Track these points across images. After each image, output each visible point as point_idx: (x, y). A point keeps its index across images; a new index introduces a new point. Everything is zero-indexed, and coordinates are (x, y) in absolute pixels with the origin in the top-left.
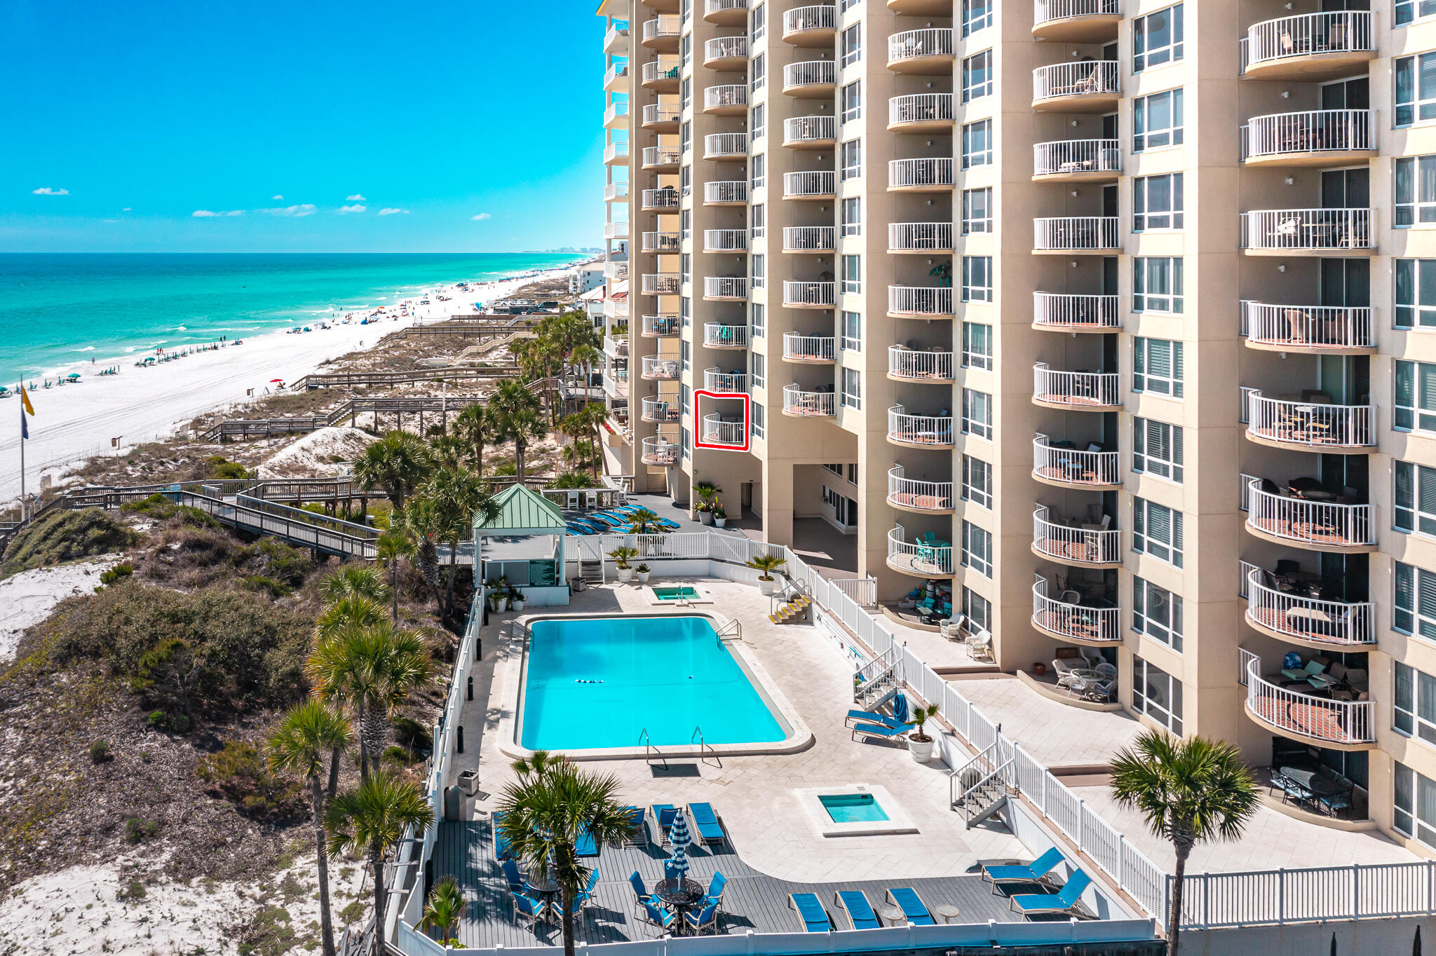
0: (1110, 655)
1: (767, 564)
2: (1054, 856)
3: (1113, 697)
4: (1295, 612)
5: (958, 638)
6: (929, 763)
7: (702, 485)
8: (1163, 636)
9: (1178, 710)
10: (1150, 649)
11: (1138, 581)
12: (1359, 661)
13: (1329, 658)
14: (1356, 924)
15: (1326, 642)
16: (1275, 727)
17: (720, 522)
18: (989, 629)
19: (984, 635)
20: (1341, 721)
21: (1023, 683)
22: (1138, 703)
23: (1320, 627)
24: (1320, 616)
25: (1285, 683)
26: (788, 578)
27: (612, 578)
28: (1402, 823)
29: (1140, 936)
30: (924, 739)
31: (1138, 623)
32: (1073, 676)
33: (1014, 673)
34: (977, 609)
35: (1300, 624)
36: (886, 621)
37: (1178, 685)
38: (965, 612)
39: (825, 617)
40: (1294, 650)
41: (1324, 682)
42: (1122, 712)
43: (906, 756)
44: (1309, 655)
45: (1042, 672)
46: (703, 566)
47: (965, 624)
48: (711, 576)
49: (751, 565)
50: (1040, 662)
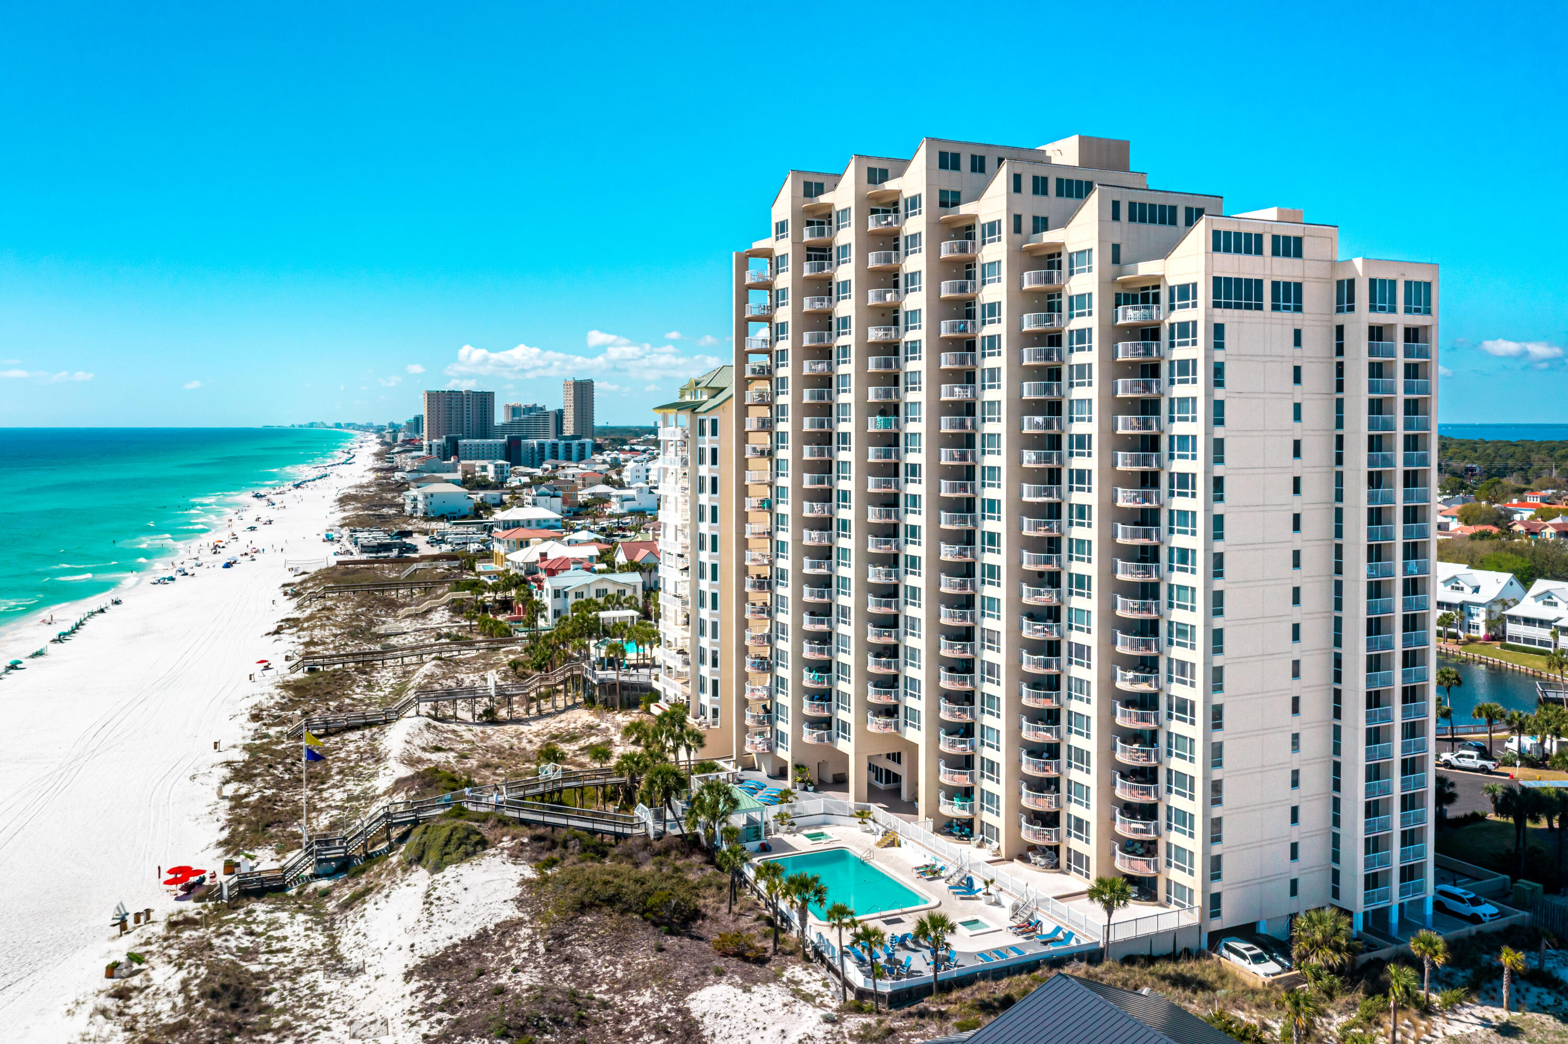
0: (1056, 849)
1: (863, 815)
2: (1058, 929)
3: (1057, 866)
4: (1133, 826)
5: (980, 846)
6: (991, 904)
7: (797, 767)
8: (1081, 838)
9: (1088, 869)
10: (1075, 844)
11: (1069, 816)
12: (1154, 843)
13: (1142, 842)
14: (1158, 934)
15: (1144, 837)
16: (1127, 871)
17: (810, 788)
18: (998, 840)
19: (995, 844)
20: (1148, 866)
21: (1017, 863)
22: (1069, 867)
23: (1143, 831)
24: (1142, 827)
25: (1128, 853)
26: (874, 821)
27: (777, 831)
28: (1169, 900)
29: (1095, 947)
30: (988, 894)
31: (1069, 833)
32: (1038, 859)
33: (1012, 860)
34: (990, 832)
35: (1136, 831)
36: (941, 840)
37: (1088, 858)
38: (982, 833)
39: (909, 842)
40: (1130, 840)
41: (1141, 851)
42: (1062, 872)
43: (981, 903)
44: (1134, 842)
45: (1024, 858)
46: (821, 819)
47: (983, 840)
48: (826, 823)
49: (851, 816)
50: (1024, 854)
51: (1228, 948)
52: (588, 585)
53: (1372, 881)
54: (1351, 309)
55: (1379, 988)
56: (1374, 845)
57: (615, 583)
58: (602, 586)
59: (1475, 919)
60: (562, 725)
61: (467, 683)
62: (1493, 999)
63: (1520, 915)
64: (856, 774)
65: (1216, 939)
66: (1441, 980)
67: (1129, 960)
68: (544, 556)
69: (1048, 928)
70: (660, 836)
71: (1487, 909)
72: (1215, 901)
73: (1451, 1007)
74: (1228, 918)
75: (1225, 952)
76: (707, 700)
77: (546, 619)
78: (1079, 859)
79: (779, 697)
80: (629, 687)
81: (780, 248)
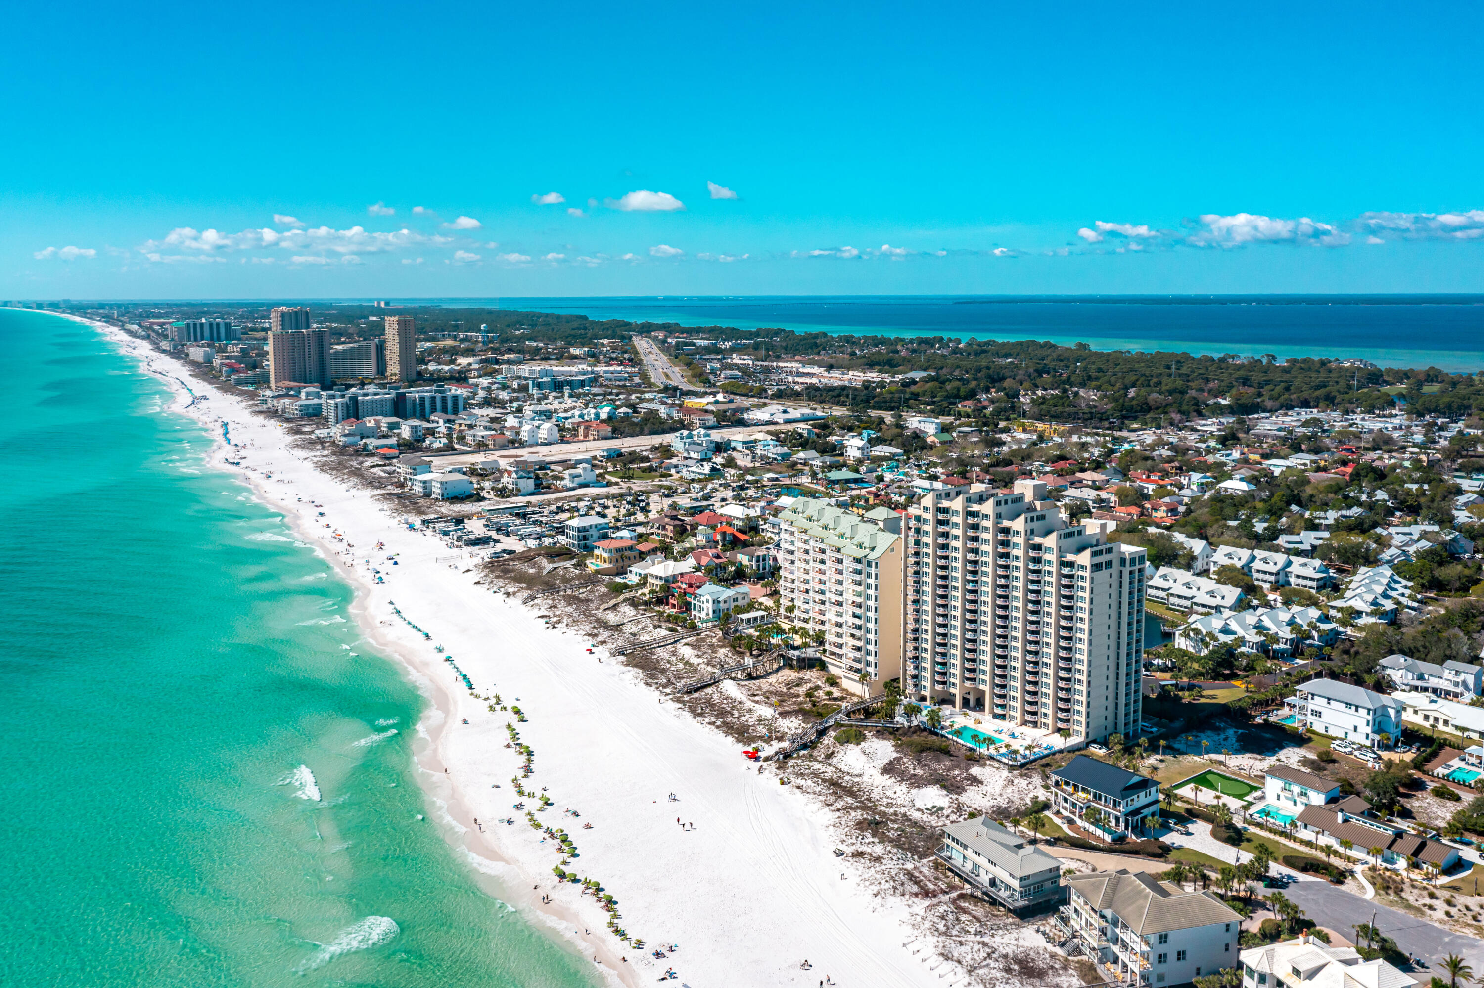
0: (1037, 722)
2: (1049, 745)
3: (1038, 727)
4: (1063, 714)
8: (1045, 718)
9: (1048, 727)
10: (1044, 720)
12: (1069, 719)
14: (1075, 744)
16: (1061, 727)
20: (1067, 725)
21: (1024, 727)
22: (1042, 727)
24: (1066, 714)
28: (1075, 734)
29: (1061, 749)
30: (1021, 737)
31: (1042, 717)
32: (1032, 725)
33: (1021, 726)
36: (997, 720)
37: (1048, 724)
39: (984, 721)
45: (1025, 725)
50: (1025, 723)
52: (729, 597)
53: (1126, 725)
55: (1132, 753)
56: (1127, 715)
58: (736, 596)
59: (1151, 732)
60: (784, 678)
62: (1158, 753)
63: (1163, 730)
64: (958, 701)
65: (1088, 744)
66: (1146, 750)
67: (1069, 752)
69: (1044, 745)
70: (910, 727)
71: (1154, 730)
72: (1087, 734)
73: (1148, 756)
74: (1091, 738)
75: (1092, 747)
76: (871, 669)
77: (707, 614)
78: (1045, 724)
79: (923, 674)
80: (810, 659)
81: (925, 516)
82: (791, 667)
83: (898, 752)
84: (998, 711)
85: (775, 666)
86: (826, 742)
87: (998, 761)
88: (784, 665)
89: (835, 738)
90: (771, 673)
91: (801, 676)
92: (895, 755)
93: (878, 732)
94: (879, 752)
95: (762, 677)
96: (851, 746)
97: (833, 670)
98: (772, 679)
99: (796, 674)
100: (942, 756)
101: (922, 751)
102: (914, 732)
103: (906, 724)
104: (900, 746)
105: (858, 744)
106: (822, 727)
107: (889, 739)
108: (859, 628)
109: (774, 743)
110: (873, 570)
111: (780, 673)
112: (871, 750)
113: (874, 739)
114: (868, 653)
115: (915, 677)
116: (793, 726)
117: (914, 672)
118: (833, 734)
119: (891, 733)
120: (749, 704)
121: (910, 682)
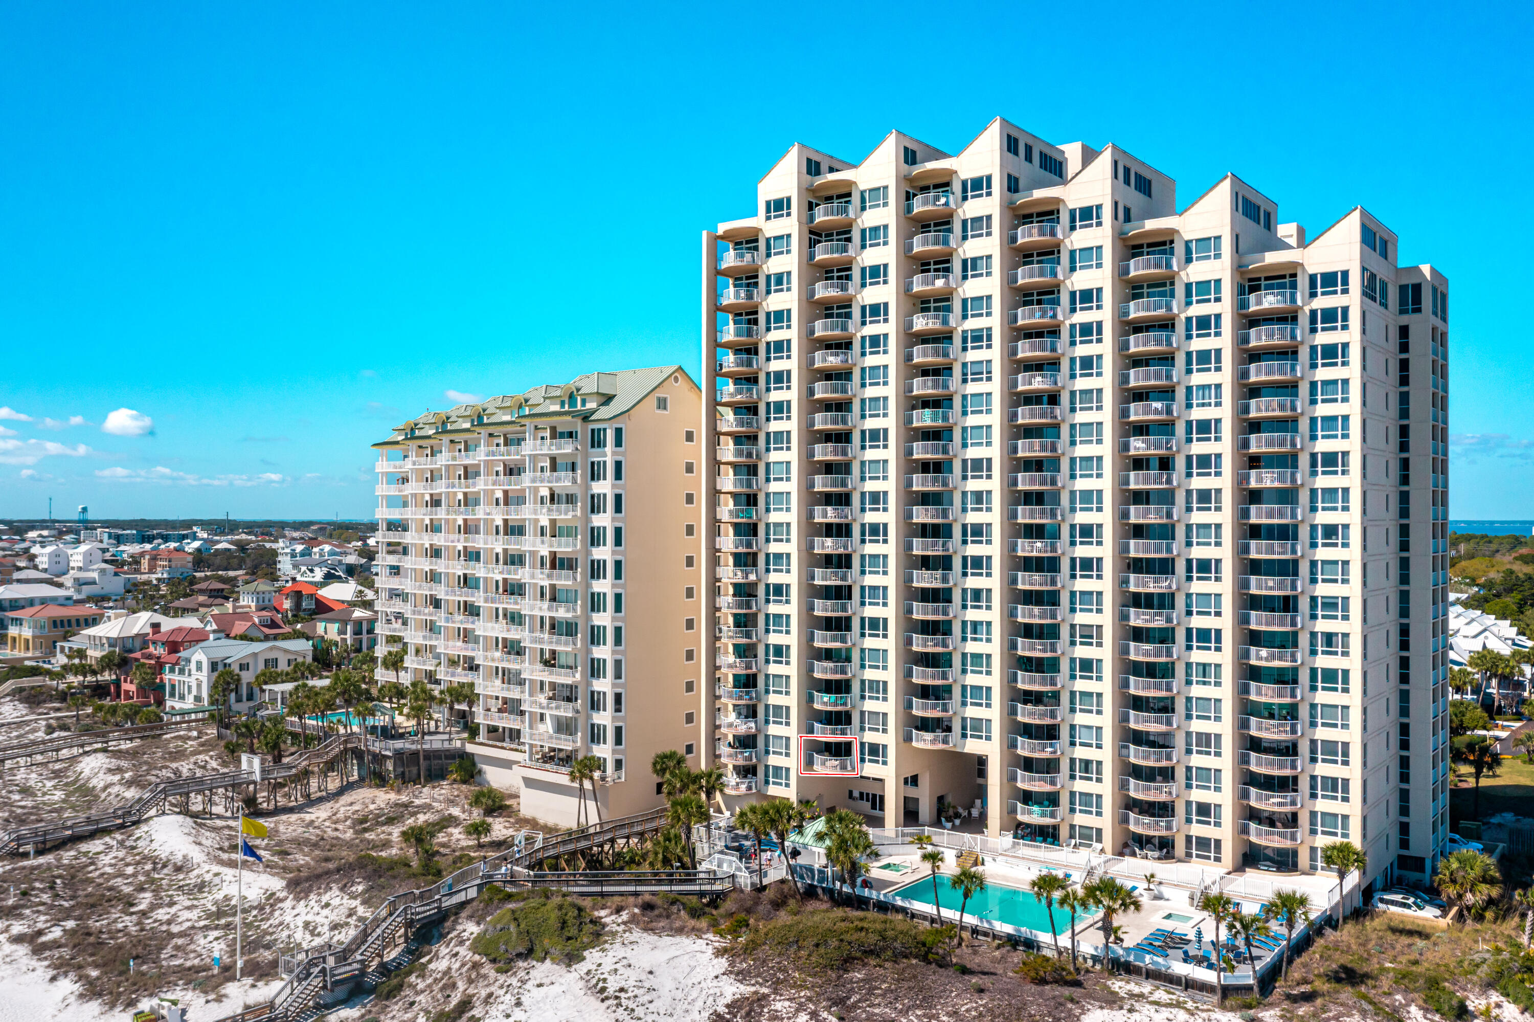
1: (921, 840)
3: (1172, 855)
5: (1072, 849)
8: (1207, 823)
9: (1218, 851)
11: (1188, 803)
12: (1295, 814)
15: (1284, 809)
22: (1189, 854)
24: (1281, 799)
30: (1149, 889)
31: (1189, 821)
34: (1087, 834)
35: (1275, 804)
37: (1217, 841)
38: (1073, 836)
39: (1000, 858)
40: (1267, 813)
41: (1280, 823)
42: (1181, 861)
49: (909, 843)
51: (1382, 901)
52: (255, 655)
53: (1434, 828)
54: (1418, 310)
57: (286, 651)
58: (272, 655)
60: (356, 807)
61: (185, 773)
68: (156, 626)
70: (761, 888)
74: (1368, 875)
75: (1382, 906)
76: (604, 751)
77: (198, 699)
78: (1203, 843)
79: (773, 730)
80: (431, 755)
81: (772, 228)
82: (380, 780)
83: (742, 976)
84: (1034, 816)
85: (333, 783)
86: (440, 965)
87: (1153, 975)
88: (362, 779)
89: (479, 945)
90: (321, 800)
91: (404, 798)
92: (732, 990)
93: (648, 907)
94: (665, 983)
95: (291, 810)
96: (543, 970)
97: (496, 778)
98: (320, 813)
99: (392, 796)
100: (933, 977)
101: (847, 962)
102: (778, 904)
103: (745, 879)
104: (749, 949)
105: (572, 958)
106: (429, 910)
107: (698, 933)
108: (568, 629)
109: (231, 989)
110: (608, 455)
111: (345, 799)
112: (629, 978)
113: (637, 934)
114: (595, 703)
115: (746, 742)
116: (323, 919)
117: (744, 727)
118: (471, 929)
119: (695, 913)
120: (206, 869)
121: (729, 759)
